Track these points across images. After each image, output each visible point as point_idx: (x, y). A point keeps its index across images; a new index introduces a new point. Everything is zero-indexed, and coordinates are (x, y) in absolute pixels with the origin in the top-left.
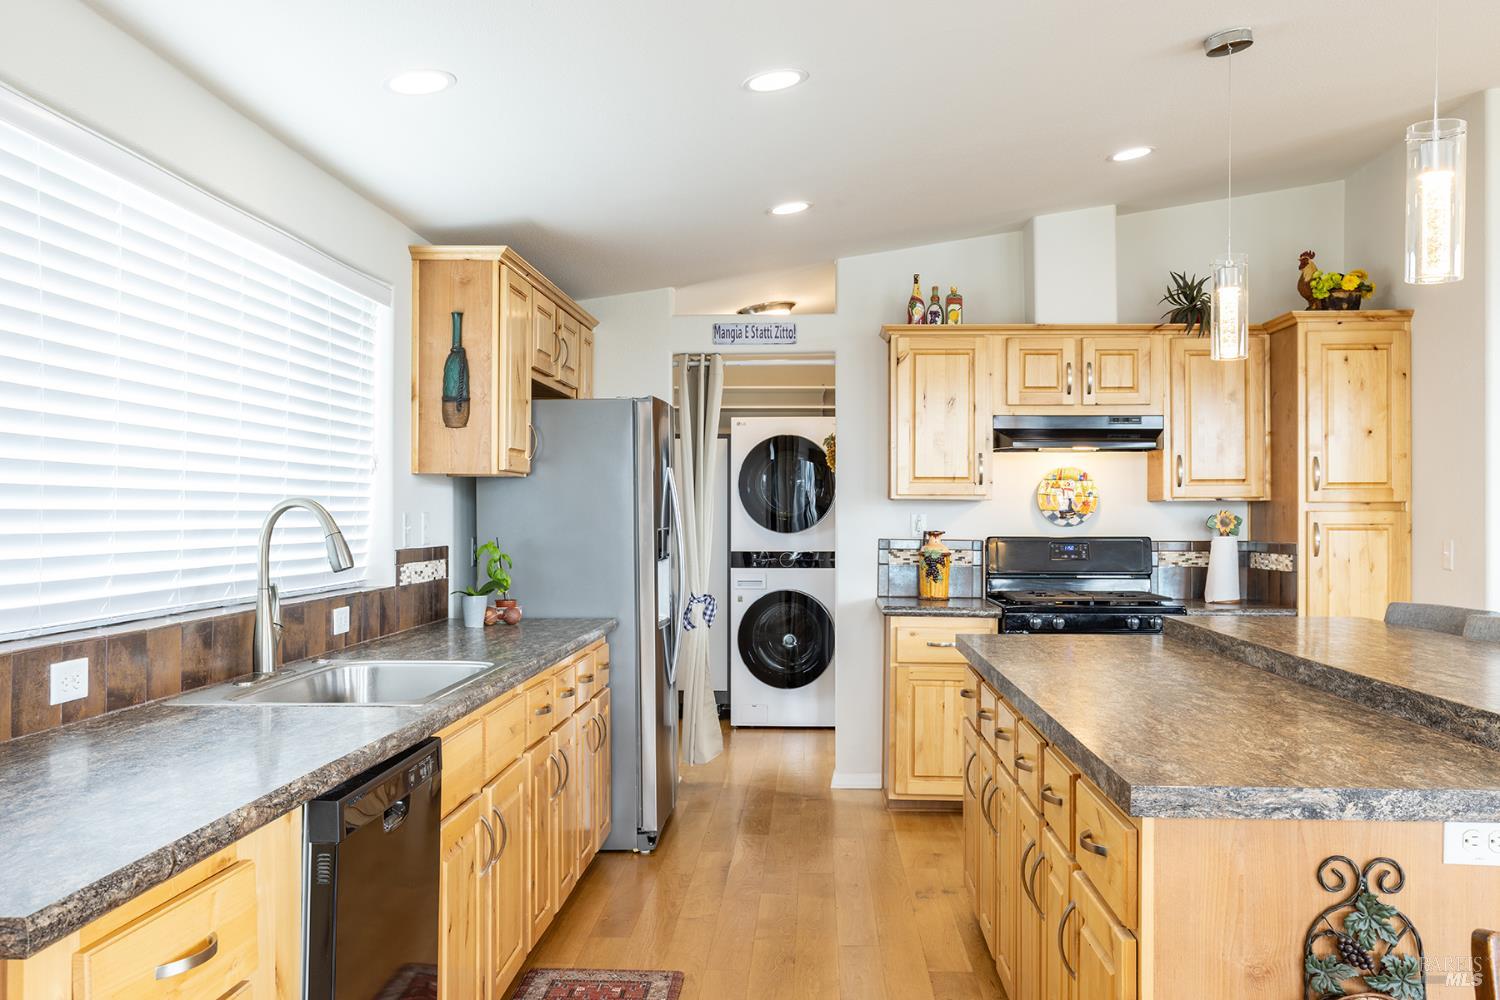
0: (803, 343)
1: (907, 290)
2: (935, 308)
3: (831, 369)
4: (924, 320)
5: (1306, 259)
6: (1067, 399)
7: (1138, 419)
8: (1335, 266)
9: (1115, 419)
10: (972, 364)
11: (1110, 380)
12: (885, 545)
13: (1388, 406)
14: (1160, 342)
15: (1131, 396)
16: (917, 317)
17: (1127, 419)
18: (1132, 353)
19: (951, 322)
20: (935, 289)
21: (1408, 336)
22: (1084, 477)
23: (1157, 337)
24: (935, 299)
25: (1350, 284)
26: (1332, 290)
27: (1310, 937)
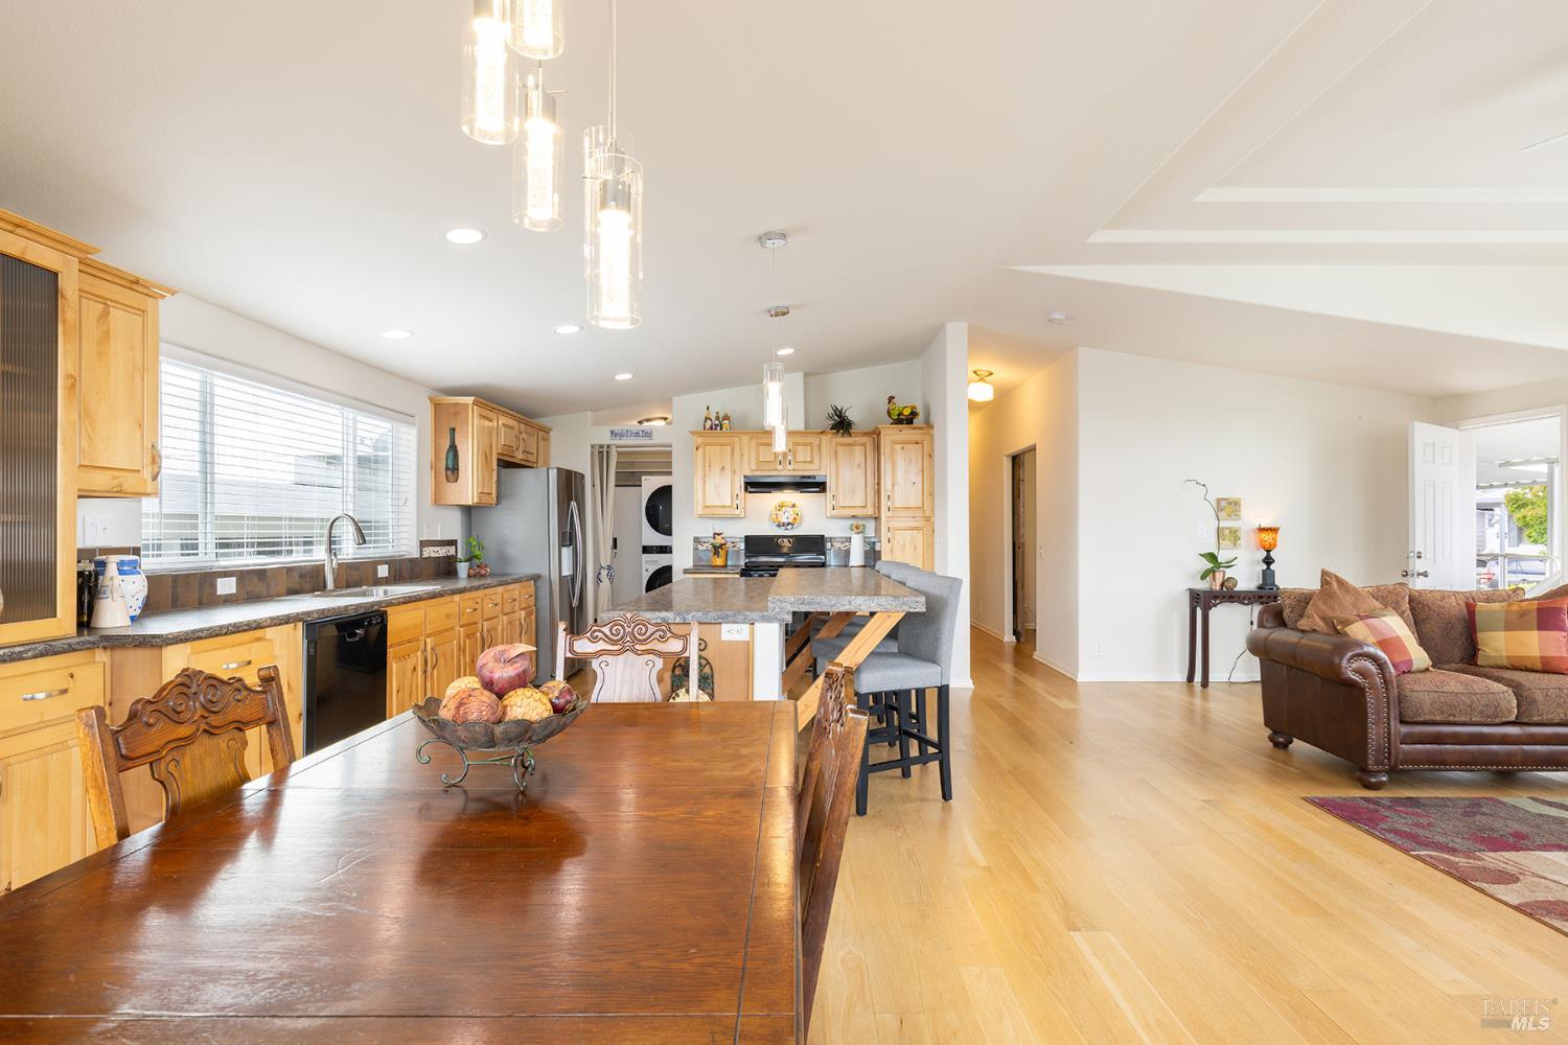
0: (656, 440)
1: (704, 413)
2: (717, 422)
3: (670, 453)
4: (711, 428)
5: (891, 399)
6: (780, 467)
7: (814, 477)
8: (903, 404)
9: (803, 477)
10: (733, 450)
11: (800, 458)
12: (697, 540)
13: (923, 471)
14: (825, 439)
15: (810, 466)
16: (707, 427)
17: (809, 477)
18: (811, 445)
19: (724, 429)
20: (718, 413)
21: (932, 436)
22: (794, 506)
23: (823, 437)
24: (717, 418)
25: (907, 412)
26: (899, 415)
27: (674, 667)
